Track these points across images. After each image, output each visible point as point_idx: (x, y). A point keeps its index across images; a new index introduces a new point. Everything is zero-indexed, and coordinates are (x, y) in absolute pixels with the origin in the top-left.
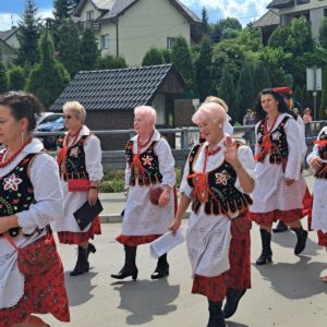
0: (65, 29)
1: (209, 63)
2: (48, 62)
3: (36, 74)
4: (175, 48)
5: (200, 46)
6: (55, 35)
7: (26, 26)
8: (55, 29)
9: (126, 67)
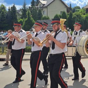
0: (34, 9)
1: (72, 18)
2: (29, 18)
3: (26, 21)
4: (63, 14)
5: (69, 14)
6: (31, 11)
7: (24, 8)
8: (31, 9)
9: (49, 19)
